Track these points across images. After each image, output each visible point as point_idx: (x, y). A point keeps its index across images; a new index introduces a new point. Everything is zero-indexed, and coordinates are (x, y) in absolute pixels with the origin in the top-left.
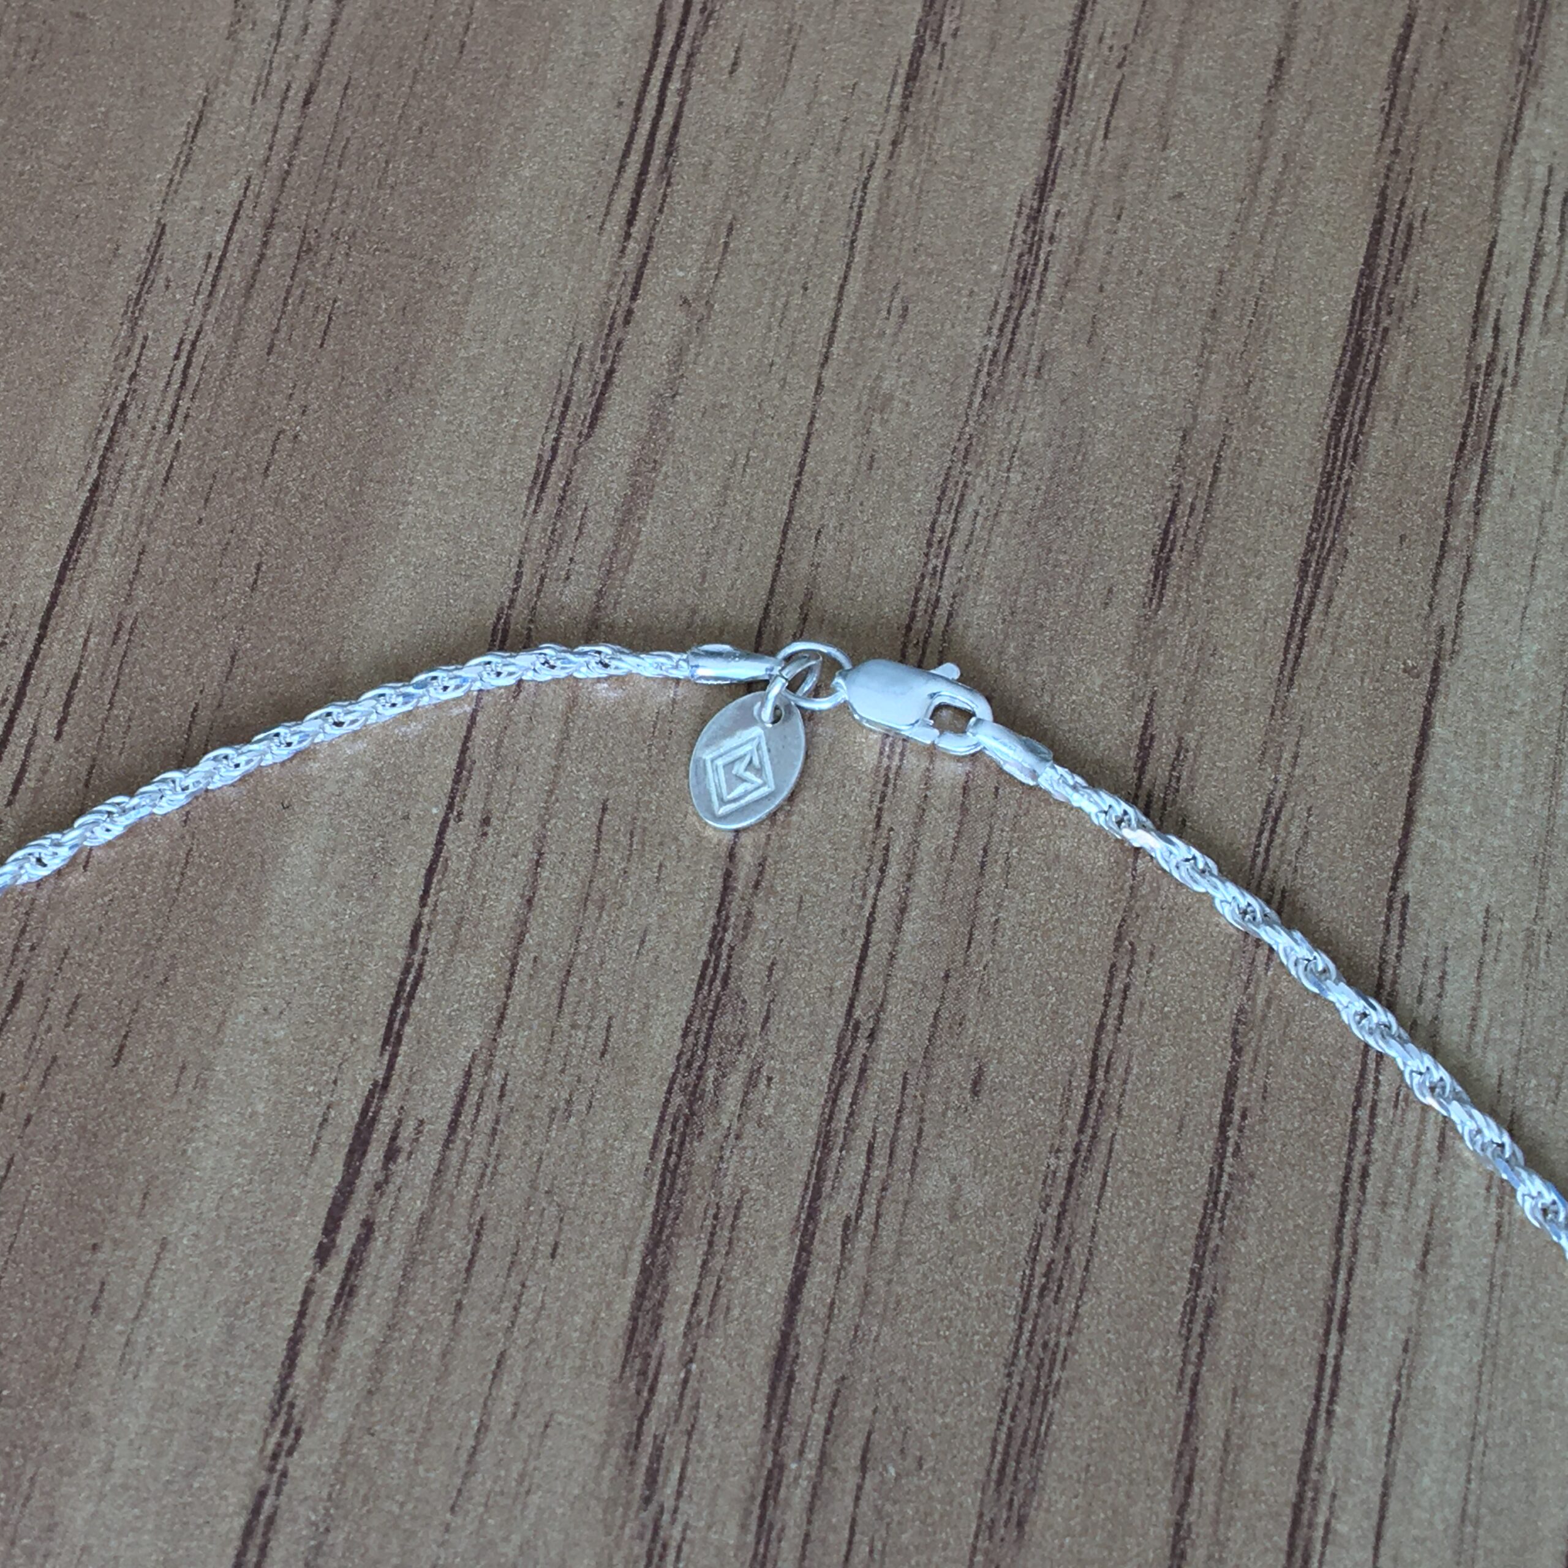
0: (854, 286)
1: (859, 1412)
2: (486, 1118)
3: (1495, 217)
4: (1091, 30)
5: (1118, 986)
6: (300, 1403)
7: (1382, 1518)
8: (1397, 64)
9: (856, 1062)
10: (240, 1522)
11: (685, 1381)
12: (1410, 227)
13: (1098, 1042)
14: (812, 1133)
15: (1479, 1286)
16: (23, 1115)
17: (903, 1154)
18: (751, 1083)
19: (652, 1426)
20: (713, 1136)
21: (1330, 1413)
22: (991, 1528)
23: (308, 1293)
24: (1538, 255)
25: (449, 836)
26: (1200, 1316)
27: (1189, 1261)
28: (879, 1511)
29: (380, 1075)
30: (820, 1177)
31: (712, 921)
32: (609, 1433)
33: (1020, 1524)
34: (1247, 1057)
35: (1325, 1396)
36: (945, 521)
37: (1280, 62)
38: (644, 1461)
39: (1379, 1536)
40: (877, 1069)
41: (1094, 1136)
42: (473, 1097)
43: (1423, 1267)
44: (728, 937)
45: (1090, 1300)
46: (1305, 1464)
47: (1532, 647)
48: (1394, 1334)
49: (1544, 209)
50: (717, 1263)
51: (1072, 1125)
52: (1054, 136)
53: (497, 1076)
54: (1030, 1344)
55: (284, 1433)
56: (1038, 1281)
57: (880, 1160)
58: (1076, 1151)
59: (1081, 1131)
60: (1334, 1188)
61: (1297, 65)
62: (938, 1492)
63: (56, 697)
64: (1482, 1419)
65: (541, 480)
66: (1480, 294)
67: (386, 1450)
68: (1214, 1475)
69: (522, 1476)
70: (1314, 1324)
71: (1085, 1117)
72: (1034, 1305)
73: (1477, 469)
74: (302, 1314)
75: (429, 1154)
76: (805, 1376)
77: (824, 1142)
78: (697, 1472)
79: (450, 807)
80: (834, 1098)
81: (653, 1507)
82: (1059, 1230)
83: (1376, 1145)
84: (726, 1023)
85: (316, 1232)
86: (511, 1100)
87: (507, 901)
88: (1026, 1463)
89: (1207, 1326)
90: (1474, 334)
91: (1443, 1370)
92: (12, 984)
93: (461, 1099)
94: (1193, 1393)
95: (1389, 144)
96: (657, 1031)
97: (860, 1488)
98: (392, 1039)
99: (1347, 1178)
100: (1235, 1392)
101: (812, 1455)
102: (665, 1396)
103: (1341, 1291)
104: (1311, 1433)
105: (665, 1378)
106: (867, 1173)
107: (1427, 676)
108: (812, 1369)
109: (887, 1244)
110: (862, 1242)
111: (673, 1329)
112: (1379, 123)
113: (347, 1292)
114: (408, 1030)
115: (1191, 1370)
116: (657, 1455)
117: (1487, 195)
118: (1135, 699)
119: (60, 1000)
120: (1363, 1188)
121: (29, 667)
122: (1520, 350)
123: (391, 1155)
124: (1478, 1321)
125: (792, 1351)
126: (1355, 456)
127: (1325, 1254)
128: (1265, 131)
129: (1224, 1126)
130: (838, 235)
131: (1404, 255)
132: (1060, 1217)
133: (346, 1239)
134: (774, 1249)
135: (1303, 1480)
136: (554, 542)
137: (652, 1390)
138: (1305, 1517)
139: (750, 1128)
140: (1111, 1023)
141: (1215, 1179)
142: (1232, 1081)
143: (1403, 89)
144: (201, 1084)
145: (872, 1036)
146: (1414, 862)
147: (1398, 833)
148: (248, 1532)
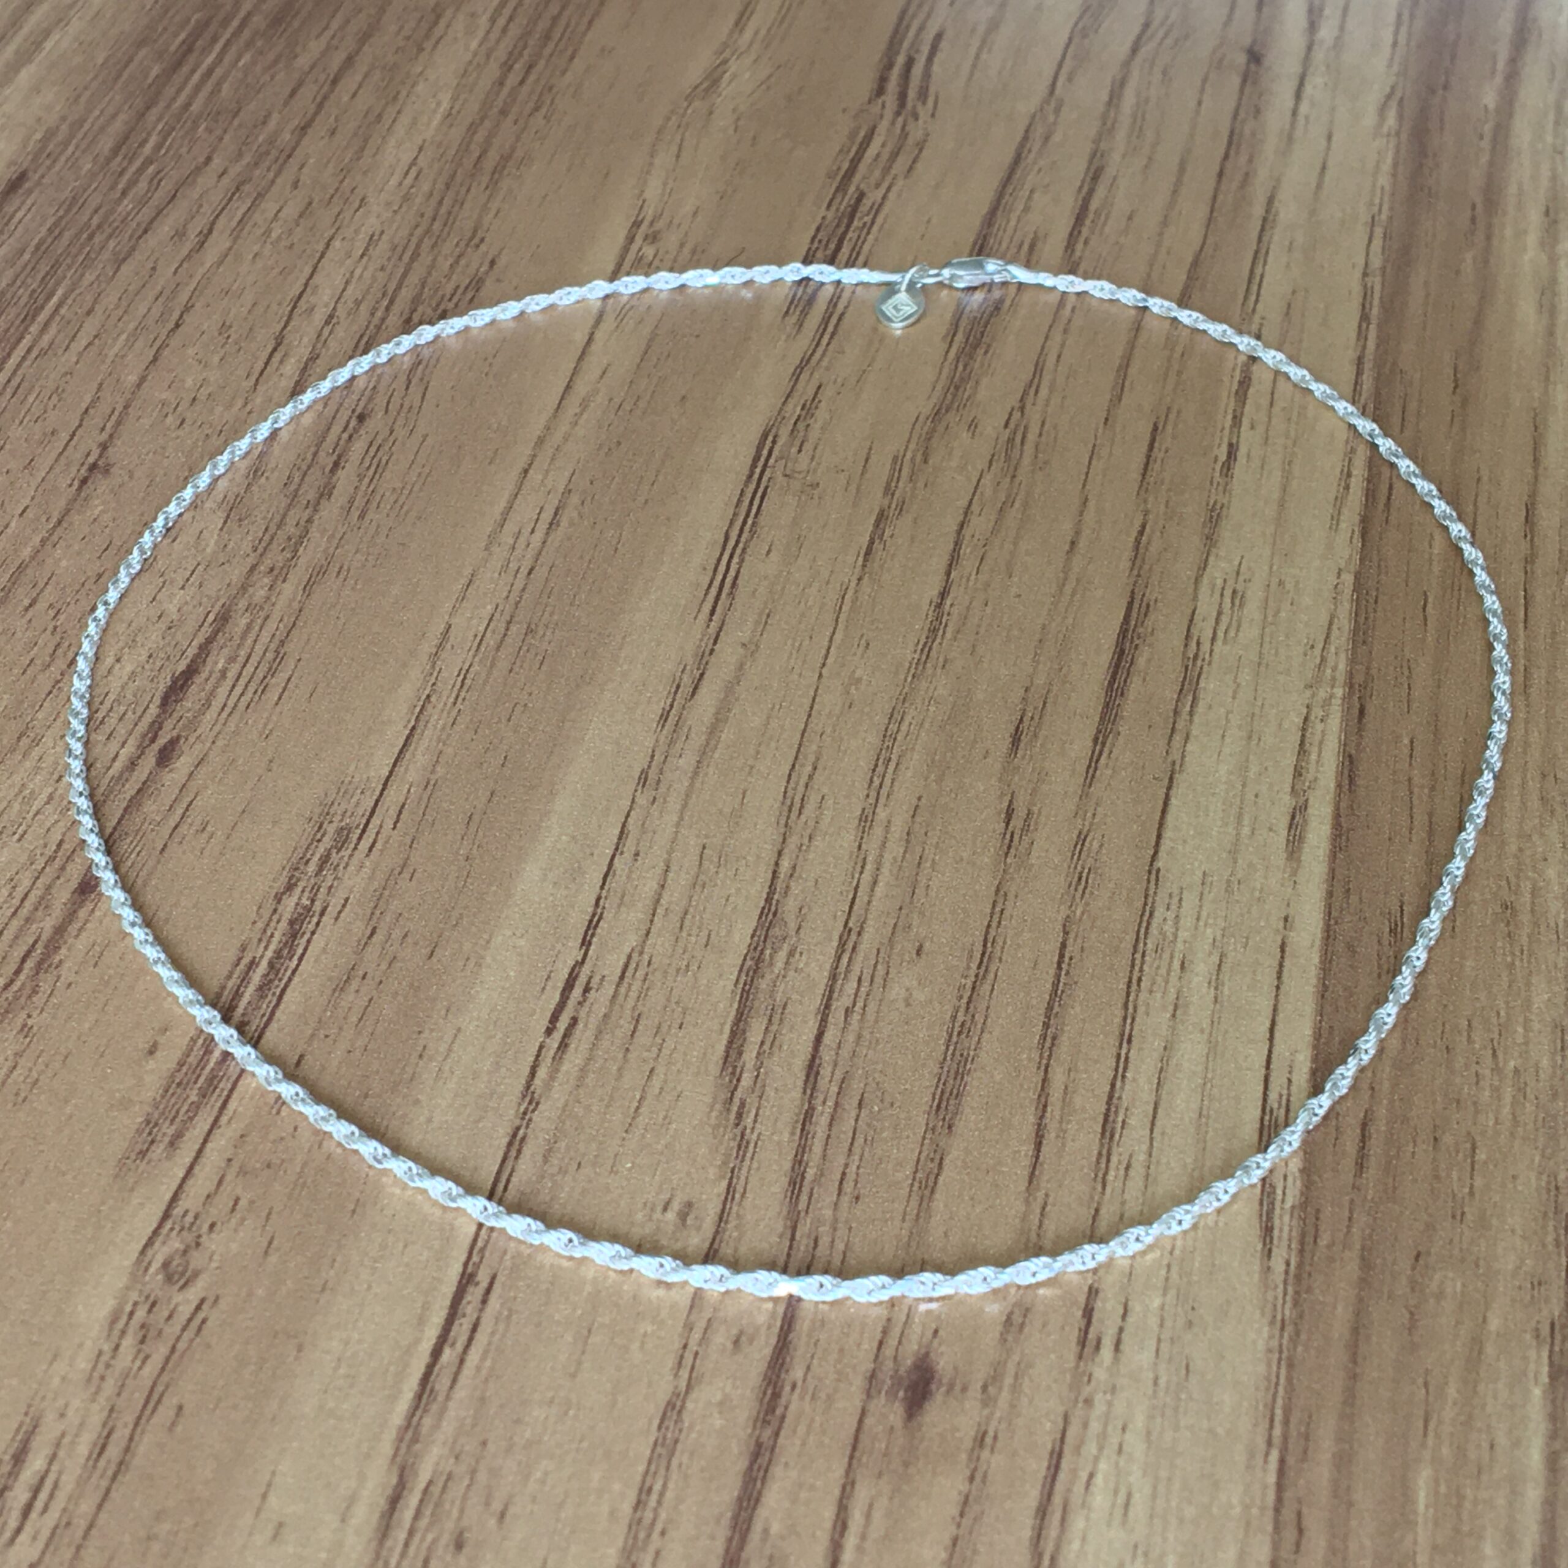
0: (838, 636)
1: (856, 1086)
2: (640, 974)
3: (1195, 598)
4: (967, 532)
5: (998, 909)
6: (538, 1092)
7: (1154, 1117)
8: (1138, 542)
9: (850, 945)
10: (506, 1140)
11: (757, 1077)
12: (1148, 606)
13: (987, 933)
14: (826, 974)
15: (1206, 1024)
16: (377, 980)
17: (878, 980)
18: (791, 954)
19: (738, 1094)
20: (769, 977)
21: (1123, 1077)
22: (933, 1129)
23: (541, 1047)
24: (1220, 613)
25: (616, 860)
26: (1049, 1040)
27: (1042, 1018)
28: (869, 1125)
29: (579, 959)
30: (831, 992)
31: (767, 890)
32: (715, 1098)
33: (950, 1127)
34: (1072, 936)
35: (1121, 1070)
36: (893, 727)
37: (1073, 543)
38: (735, 1108)
39: (1153, 1124)
40: (863, 947)
41: (986, 971)
42: (633, 965)
43: (1174, 1016)
44: (776, 897)
45: (986, 1036)
46: (1111, 1097)
47: (1223, 769)
48: (1159, 1044)
49: (1222, 595)
50: (774, 1028)
51: (974, 966)
52: (948, 574)
53: (646, 957)
54: (953, 1055)
55: (530, 1103)
56: (957, 1029)
57: (866, 983)
58: (977, 976)
59: (979, 967)
60: (1123, 986)
61: (1082, 544)
62: (902, 1116)
63: (393, 813)
64: (1210, 1076)
65: (664, 717)
66: (1189, 630)
67: (588, 1108)
68: (1059, 1104)
69: (665, 1118)
70: (1113, 1041)
71: (981, 962)
72: (954, 1039)
73: (1190, 698)
74: (538, 1056)
75: (609, 990)
76: (826, 1072)
77: (833, 977)
78: (765, 1112)
79: (617, 849)
80: (838, 958)
81: (740, 1127)
82: (968, 1008)
83: (1145, 967)
84: (776, 931)
85: (545, 1023)
86: (654, 966)
87: (652, 885)
88: (952, 1102)
89: (1053, 1044)
90: (1186, 645)
91: (1186, 1057)
92: (370, 929)
93: (626, 966)
94: (1046, 1071)
95: (1135, 572)
96: (737, 937)
97: (858, 1116)
98: (586, 943)
99: (1130, 982)
100: (1070, 1070)
101: (830, 1103)
102: (746, 1080)
103: (1128, 1027)
104: (1113, 1085)
105: (745, 1075)
106: (858, 989)
107: (1166, 781)
108: (830, 1069)
109: (870, 1015)
110: (856, 1017)
111: (749, 1056)
112: (1129, 564)
113: (563, 1046)
114: (595, 940)
115: (1044, 1062)
116: (743, 1104)
117: (1191, 590)
118: (1002, 795)
119: (397, 934)
120: (1139, 985)
121: (377, 802)
122: (1212, 651)
123: (587, 990)
124: (1205, 1036)
125: (817, 1061)
126: (1122, 694)
127: (1120, 1013)
128: (1066, 570)
129: (1059, 963)
130: (829, 618)
131: (1146, 615)
132: (968, 1003)
133: (562, 1024)
134: (806, 1022)
135: (1109, 1102)
136: (672, 742)
137: (738, 1080)
138: (1111, 1119)
139: (791, 973)
140: (994, 924)
141: (1055, 985)
142: (1064, 945)
143: (1141, 551)
144: (478, 965)
145: (859, 934)
146: (1162, 854)
147: (1153, 843)
148: (510, 1144)
